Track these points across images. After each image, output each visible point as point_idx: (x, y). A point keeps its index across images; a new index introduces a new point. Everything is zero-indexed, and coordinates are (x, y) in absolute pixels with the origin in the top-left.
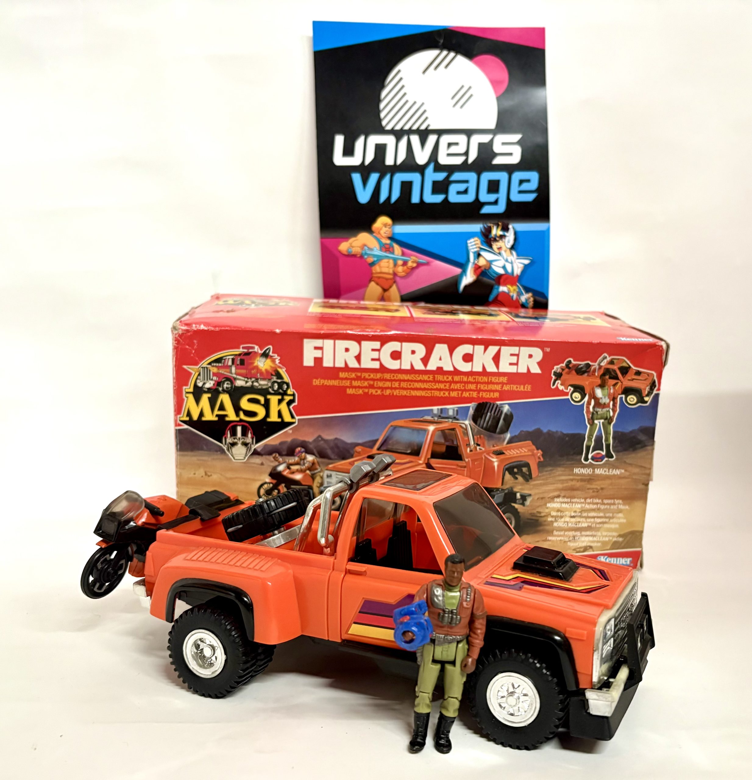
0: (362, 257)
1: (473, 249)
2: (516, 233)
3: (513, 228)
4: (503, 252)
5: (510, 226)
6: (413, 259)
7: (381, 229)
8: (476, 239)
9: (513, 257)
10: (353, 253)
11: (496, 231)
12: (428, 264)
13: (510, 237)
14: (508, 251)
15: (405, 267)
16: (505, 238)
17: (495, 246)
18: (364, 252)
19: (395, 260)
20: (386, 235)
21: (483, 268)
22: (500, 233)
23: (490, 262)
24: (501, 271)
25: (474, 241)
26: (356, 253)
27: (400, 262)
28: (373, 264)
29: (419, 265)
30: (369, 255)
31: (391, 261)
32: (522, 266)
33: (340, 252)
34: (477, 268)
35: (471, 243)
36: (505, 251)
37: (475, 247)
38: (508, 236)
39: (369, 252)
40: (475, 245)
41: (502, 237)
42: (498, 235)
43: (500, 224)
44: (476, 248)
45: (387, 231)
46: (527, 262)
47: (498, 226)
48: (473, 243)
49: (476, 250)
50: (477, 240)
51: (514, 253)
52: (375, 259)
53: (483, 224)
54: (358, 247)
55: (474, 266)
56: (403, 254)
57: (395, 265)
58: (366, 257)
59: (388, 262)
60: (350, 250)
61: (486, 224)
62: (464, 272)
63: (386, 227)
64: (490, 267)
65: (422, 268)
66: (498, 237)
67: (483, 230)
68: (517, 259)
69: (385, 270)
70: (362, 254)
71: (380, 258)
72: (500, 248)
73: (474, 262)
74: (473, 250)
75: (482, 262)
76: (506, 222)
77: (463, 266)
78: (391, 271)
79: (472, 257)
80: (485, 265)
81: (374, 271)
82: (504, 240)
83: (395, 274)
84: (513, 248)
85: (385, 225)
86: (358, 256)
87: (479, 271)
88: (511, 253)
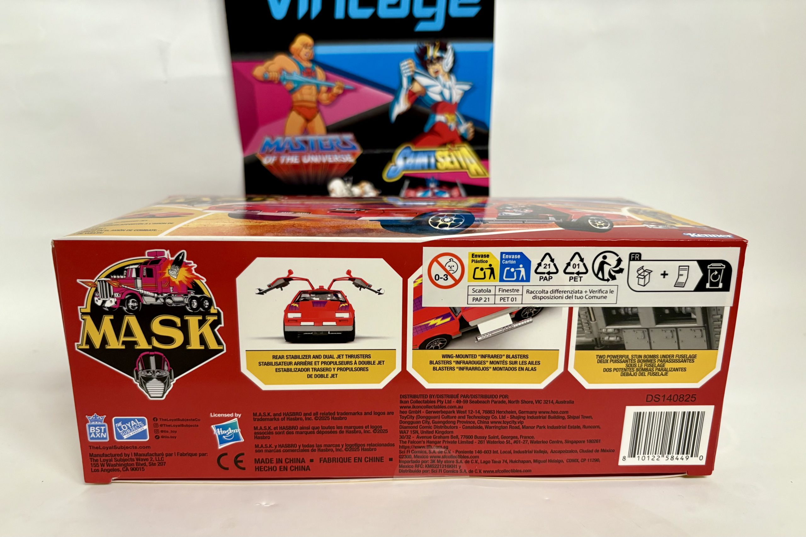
0: (280, 83)
1: (406, 73)
2: (455, 55)
3: (452, 49)
4: (440, 77)
5: (449, 47)
6: (338, 85)
7: (301, 51)
8: (410, 61)
9: (451, 82)
10: (270, 79)
11: (432, 52)
12: (355, 90)
13: (449, 58)
14: (446, 75)
15: (330, 95)
16: (442, 61)
17: (432, 69)
18: (282, 78)
19: (318, 87)
20: (306, 57)
21: (417, 95)
22: (437, 54)
23: (425, 88)
24: (438, 98)
25: (407, 64)
26: (273, 79)
27: (324, 89)
28: (293, 91)
29: (345, 91)
30: (288, 81)
31: (314, 88)
32: (461, 92)
33: (255, 78)
34: (411, 94)
35: (405, 66)
36: (443, 75)
37: (408, 70)
38: (446, 59)
39: (287, 77)
40: (408, 68)
41: (439, 59)
42: (435, 57)
43: (437, 44)
44: (409, 72)
45: (307, 53)
46: (466, 87)
47: (435, 45)
48: (407, 67)
49: (409, 74)
50: (411, 63)
51: (453, 78)
52: (296, 85)
53: (417, 44)
54: (275, 72)
55: (408, 93)
56: (327, 79)
57: (319, 91)
58: (285, 83)
59: (310, 89)
60: (266, 76)
61: (420, 44)
62: (397, 99)
63: (306, 48)
64: (426, 94)
65: (349, 96)
66: (435, 60)
67: (418, 52)
68: (456, 84)
69: (307, 97)
70: (280, 79)
71: (300, 84)
72: (437, 72)
73: (407, 89)
74: (406, 75)
75: (416, 88)
76: (444, 41)
77: (395, 92)
78: (314, 99)
79: (405, 82)
80: (419, 92)
81: (294, 100)
82: (441, 62)
83: (318, 102)
84: (451, 71)
85: (306, 45)
86: (276, 82)
87: (413, 98)
88: (450, 78)
